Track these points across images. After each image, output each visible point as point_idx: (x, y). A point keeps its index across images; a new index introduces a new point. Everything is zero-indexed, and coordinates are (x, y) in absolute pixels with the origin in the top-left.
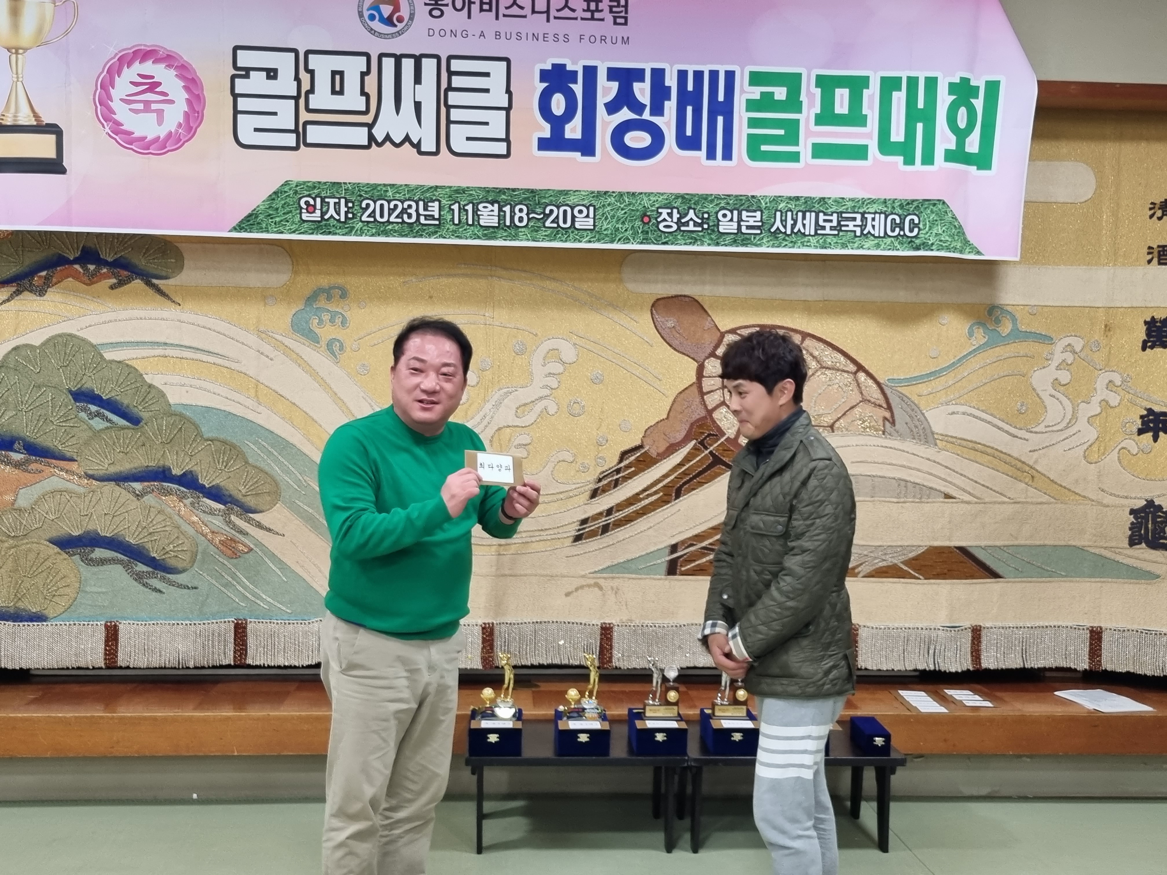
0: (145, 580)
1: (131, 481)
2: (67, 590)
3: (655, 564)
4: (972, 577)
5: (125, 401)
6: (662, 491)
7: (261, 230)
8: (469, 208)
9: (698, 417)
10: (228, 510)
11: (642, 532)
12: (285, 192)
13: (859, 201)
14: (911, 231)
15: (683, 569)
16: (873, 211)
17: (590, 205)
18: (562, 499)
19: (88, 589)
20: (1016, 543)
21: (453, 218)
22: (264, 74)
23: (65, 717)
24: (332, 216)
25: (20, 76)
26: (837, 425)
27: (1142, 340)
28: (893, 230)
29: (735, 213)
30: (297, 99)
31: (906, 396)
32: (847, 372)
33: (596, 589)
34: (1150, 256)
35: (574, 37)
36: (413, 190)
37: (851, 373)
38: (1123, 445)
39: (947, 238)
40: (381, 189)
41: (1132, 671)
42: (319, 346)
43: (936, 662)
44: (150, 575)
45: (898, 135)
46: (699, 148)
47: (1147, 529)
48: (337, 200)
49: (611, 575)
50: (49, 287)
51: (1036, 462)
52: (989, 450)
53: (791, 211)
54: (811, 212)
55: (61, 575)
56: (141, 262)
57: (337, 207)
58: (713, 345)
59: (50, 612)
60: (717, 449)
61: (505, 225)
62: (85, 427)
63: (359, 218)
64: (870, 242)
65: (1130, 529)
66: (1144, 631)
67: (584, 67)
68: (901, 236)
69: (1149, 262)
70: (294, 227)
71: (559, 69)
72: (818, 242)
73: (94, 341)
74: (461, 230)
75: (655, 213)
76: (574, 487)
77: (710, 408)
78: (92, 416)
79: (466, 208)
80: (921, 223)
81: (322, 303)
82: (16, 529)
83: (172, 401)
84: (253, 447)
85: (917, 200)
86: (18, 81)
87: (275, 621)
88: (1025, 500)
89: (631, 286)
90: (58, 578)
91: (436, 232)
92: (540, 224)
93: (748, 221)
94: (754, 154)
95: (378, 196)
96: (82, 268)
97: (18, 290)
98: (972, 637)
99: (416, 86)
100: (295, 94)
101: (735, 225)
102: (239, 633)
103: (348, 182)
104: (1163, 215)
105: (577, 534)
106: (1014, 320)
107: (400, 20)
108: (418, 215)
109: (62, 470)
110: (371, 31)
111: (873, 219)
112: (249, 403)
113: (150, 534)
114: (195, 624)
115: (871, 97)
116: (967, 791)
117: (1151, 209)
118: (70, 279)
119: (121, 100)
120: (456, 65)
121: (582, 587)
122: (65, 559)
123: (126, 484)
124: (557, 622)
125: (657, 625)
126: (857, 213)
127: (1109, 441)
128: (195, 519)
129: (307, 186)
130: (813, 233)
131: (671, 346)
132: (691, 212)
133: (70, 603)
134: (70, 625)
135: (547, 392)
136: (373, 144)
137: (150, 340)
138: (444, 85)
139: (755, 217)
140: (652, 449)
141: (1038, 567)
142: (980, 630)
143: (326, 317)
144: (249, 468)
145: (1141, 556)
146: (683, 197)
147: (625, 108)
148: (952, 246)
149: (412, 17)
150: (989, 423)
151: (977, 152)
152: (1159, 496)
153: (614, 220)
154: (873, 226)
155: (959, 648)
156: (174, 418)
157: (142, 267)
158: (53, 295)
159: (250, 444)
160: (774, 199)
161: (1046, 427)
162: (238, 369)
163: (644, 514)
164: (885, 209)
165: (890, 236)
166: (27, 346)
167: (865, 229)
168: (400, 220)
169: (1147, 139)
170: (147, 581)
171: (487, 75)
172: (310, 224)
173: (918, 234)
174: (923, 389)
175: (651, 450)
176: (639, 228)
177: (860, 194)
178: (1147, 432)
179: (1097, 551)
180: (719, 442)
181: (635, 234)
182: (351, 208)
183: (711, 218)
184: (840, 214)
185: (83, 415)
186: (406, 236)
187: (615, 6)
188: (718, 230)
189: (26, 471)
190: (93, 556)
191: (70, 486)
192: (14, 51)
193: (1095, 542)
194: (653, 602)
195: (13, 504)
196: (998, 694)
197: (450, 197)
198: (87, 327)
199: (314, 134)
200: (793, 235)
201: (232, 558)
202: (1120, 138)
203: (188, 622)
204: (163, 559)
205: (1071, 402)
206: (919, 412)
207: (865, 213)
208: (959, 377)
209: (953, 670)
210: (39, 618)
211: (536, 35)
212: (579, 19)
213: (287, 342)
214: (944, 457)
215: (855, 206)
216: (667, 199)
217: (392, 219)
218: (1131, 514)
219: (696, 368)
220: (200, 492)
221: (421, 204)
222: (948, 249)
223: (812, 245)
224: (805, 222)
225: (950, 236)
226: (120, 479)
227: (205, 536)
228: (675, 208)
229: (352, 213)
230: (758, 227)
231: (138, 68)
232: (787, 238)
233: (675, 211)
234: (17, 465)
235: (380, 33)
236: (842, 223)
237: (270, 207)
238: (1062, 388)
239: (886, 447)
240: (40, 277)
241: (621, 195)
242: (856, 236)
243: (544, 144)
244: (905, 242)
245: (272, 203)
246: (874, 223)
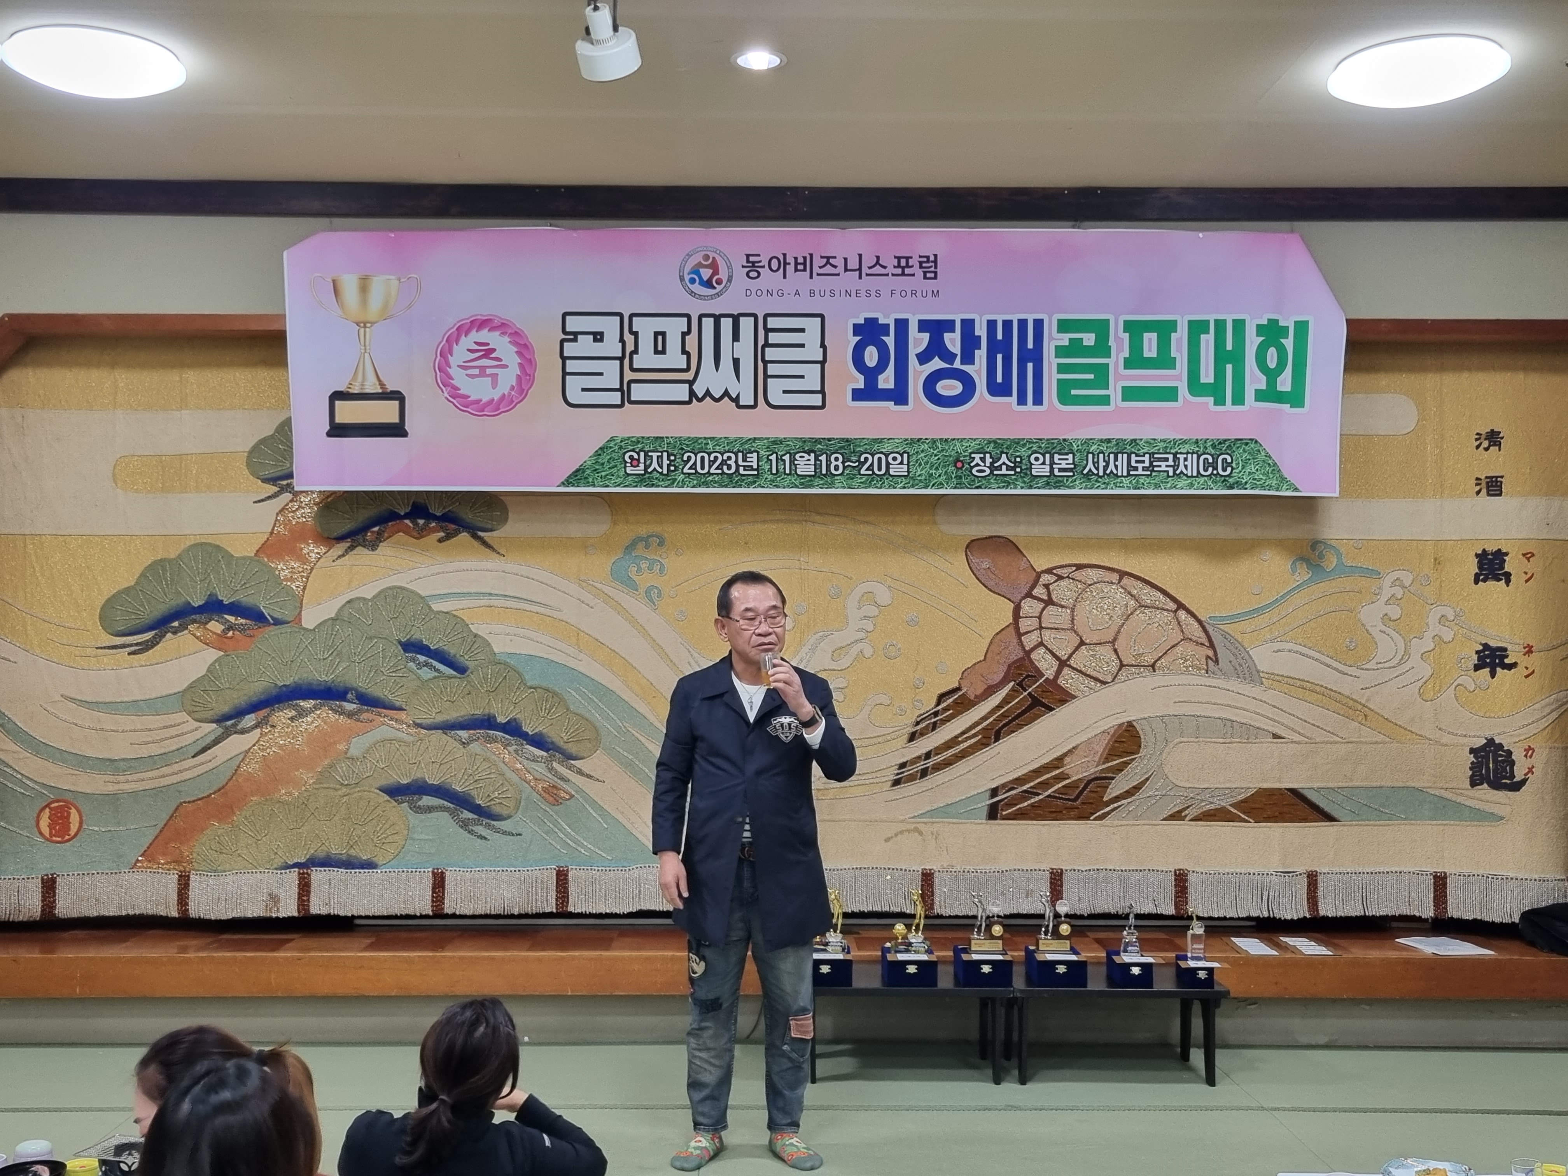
0: (470, 827)
1: (458, 730)
2: (396, 837)
3: (975, 809)
4: (1305, 820)
5: (452, 650)
6: (981, 734)
7: (588, 484)
8: (787, 458)
9: (1016, 658)
10: (550, 757)
11: (961, 776)
12: (611, 447)
13: (1171, 442)
14: (1224, 470)
15: (1004, 813)
16: (1185, 451)
17: (904, 452)
18: (879, 743)
19: (416, 836)
20: (1351, 784)
21: (771, 468)
22: (591, 337)
23: (409, 957)
24: (655, 469)
25: (368, 348)
26: (1158, 665)
27: (1474, 573)
28: (1206, 470)
29: (1047, 456)
30: (621, 359)
31: (1229, 634)
32: (1167, 610)
33: (917, 834)
34: (1478, 488)
35: (885, 293)
36: (732, 442)
37: (1171, 611)
38: (1458, 681)
39: (1261, 476)
40: (702, 443)
41: (1479, 918)
42: (638, 593)
43: (1270, 909)
44: (477, 823)
45: (1207, 376)
46: (1010, 395)
47: (1488, 768)
48: (660, 454)
49: (931, 820)
50: (381, 542)
51: (1368, 700)
52: (1318, 689)
53: (1103, 453)
54: (1123, 453)
55: (390, 823)
56: (468, 516)
57: (660, 460)
58: (1029, 585)
59: (379, 860)
60: (1035, 690)
61: (822, 474)
62: (415, 677)
63: (680, 470)
64: (1184, 482)
65: (1471, 769)
66: (1490, 876)
67: (896, 320)
68: (1214, 475)
69: (1478, 493)
70: (619, 480)
71: (871, 322)
72: (1130, 482)
73: (423, 593)
74: (778, 479)
75: (968, 458)
76: (891, 730)
77: (1027, 648)
78: (420, 666)
79: (783, 458)
80: (1234, 462)
81: (640, 550)
82: (349, 777)
83: (496, 650)
84: (574, 694)
85: (1229, 440)
86: (365, 352)
87: (597, 868)
88: (1358, 740)
89: (945, 528)
90: (387, 826)
91: (755, 482)
92: (855, 472)
93: (1060, 464)
94: (1065, 397)
95: (699, 449)
96: (412, 522)
97: (352, 546)
98: (1308, 882)
99: (735, 343)
100: (620, 355)
101: (1047, 468)
102: (562, 880)
103: (669, 436)
104: (1490, 446)
105: (895, 778)
106: (1339, 555)
107: (719, 282)
108: (738, 466)
109: (392, 719)
110: (692, 293)
111: (1186, 459)
112: (571, 650)
113: (476, 781)
114: (519, 871)
115: (1180, 340)
116: (1304, 1040)
117: (1477, 440)
118: (401, 534)
119: (459, 366)
120: (772, 323)
121: (902, 832)
122: (394, 807)
123: (453, 732)
124: (877, 868)
125: (979, 871)
126: (1169, 453)
127: (1444, 678)
128: (519, 766)
129: (632, 441)
130: (1125, 474)
131: (986, 587)
132: (1004, 456)
133: (398, 850)
134: (399, 872)
135: (862, 635)
136: (694, 399)
137: (475, 591)
138: (761, 342)
139: (1067, 459)
140: (971, 690)
141: (1376, 809)
142: (1316, 876)
143: (644, 565)
144: (570, 715)
145: (1484, 797)
146: (995, 442)
147: (937, 358)
148: (1267, 484)
149: (730, 280)
150: (1316, 660)
151: (1289, 390)
152: (1499, 734)
153: (928, 466)
154: (1186, 467)
155: (1294, 894)
156: (499, 666)
157: (468, 521)
158: (384, 549)
159: (572, 691)
160: (1085, 442)
161: (1377, 663)
162: (559, 617)
163: (963, 757)
164: (1197, 449)
165: (1203, 476)
166: (359, 599)
167: (1177, 469)
168: (720, 471)
169: (1469, 369)
170: (473, 829)
171: (802, 330)
172: (634, 477)
173: (1231, 473)
174: (1246, 626)
175: (969, 692)
176: (953, 473)
177: (1171, 436)
178: (1484, 668)
179: (1437, 792)
180: (1038, 684)
181: (949, 478)
182: (673, 461)
183: (1024, 461)
184: (1152, 454)
185: (411, 665)
186: (726, 486)
187: (925, 262)
188: (1031, 473)
189: (358, 720)
190: (420, 803)
191: (399, 735)
192: (362, 325)
193: (1434, 783)
194: (974, 847)
195: (346, 753)
196: (1336, 941)
197: (768, 448)
198: (416, 580)
199: (638, 392)
200: (1106, 477)
201: (554, 805)
202: (1442, 369)
203: (513, 869)
204: (488, 807)
205: (1403, 637)
206: (1242, 649)
207: (1177, 453)
208: (1284, 614)
209: (1289, 918)
210: (369, 865)
211: (849, 292)
212: (890, 275)
213: (606, 589)
214: (1271, 696)
215: (1166, 447)
216: (979, 445)
217: (712, 471)
218: (1470, 753)
219: (1012, 608)
220: (524, 740)
221: (740, 455)
222: (1263, 487)
223: (1125, 485)
224: (1117, 463)
225: (1263, 474)
226: (447, 727)
227: (528, 783)
228: (987, 452)
229: (674, 465)
230: (1070, 470)
231: (475, 336)
232: (1100, 480)
233: (988, 456)
234: (350, 715)
235: (700, 295)
236: (1155, 464)
237: (597, 462)
238: (1392, 623)
239: (1210, 686)
240: (373, 532)
241: (934, 441)
242: (1168, 476)
243: (858, 395)
244: (1219, 481)
245: (599, 458)
246: (1186, 463)
